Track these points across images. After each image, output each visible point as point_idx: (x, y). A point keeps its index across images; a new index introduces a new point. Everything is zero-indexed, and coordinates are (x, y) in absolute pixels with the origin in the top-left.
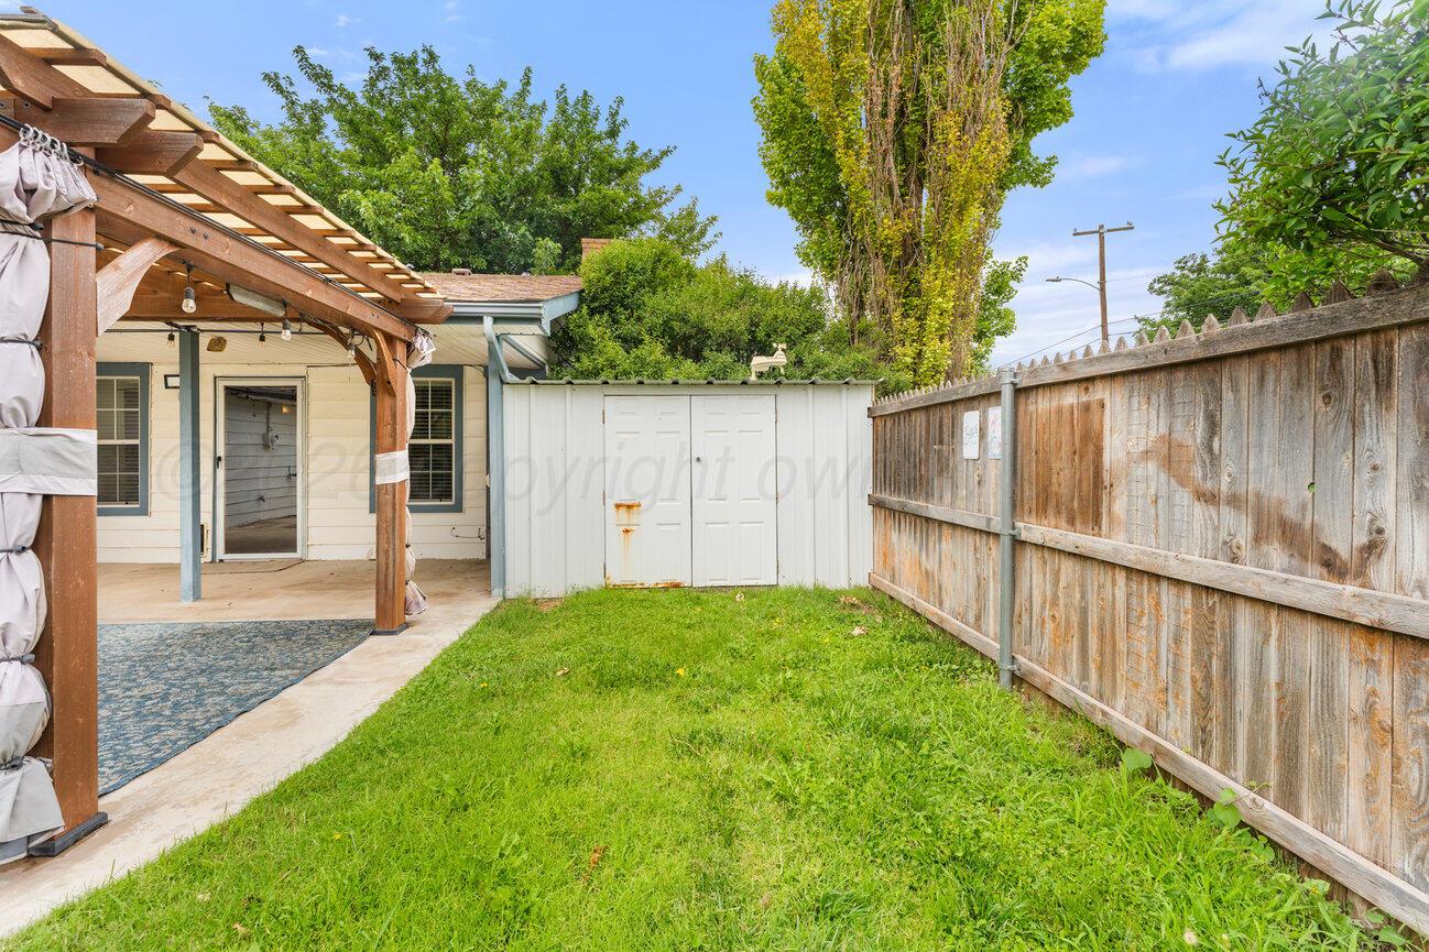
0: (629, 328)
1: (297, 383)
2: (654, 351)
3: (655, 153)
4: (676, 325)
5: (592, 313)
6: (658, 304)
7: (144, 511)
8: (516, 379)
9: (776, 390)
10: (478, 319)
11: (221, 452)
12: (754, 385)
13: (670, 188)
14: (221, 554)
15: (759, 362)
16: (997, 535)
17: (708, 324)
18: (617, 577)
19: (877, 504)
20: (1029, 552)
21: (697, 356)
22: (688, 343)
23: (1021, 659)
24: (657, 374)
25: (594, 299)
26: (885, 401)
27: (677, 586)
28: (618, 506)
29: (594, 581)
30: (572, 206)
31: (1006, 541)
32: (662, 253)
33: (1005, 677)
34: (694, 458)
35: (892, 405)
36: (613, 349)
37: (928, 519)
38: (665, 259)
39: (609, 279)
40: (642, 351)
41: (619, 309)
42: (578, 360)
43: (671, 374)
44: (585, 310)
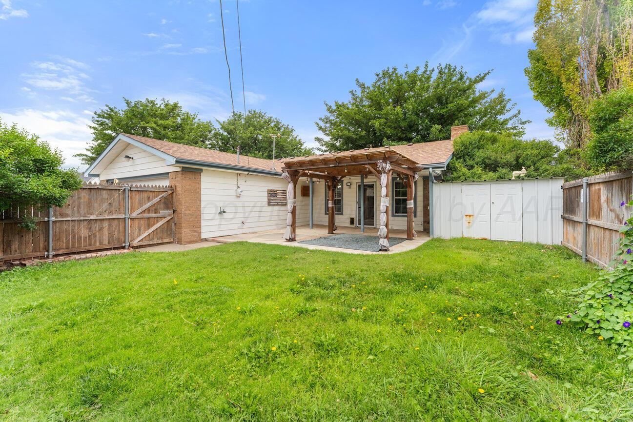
0: (471, 162)
1: (374, 183)
2: (478, 170)
3: (482, 75)
4: (487, 161)
5: (457, 159)
6: (480, 154)
7: (342, 214)
8: (436, 182)
9: (522, 181)
10: (428, 168)
11: (357, 201)
12: (513, 180)
13: (489, 91)
14: (357, 225)
15: (516, 173)
16: (582, 223)
17: (499, 159)
18: (466, 235)
19: (563, 217)
20: (591, 228)
21: (495, 171)
22: (491, 166)
23: (588, 255)
24: (480, 177)
25: (458, 154)
26: (567, 183)
27: (485, 239)
28: (466, 216)
29: (459, 236)
30: (445, 110)
31: (584, 224)
32: (482, 136)
33: (584, 260)
34: (492, 203)
35: (568, 185)
36: (465, 170)
37: (575, 221)
38: (483, 138)
39: (463, 148)
40: (474, 170)
41: (466, 157)
42: (452, 174)
43: (484, 177)
44: (455, 158)
